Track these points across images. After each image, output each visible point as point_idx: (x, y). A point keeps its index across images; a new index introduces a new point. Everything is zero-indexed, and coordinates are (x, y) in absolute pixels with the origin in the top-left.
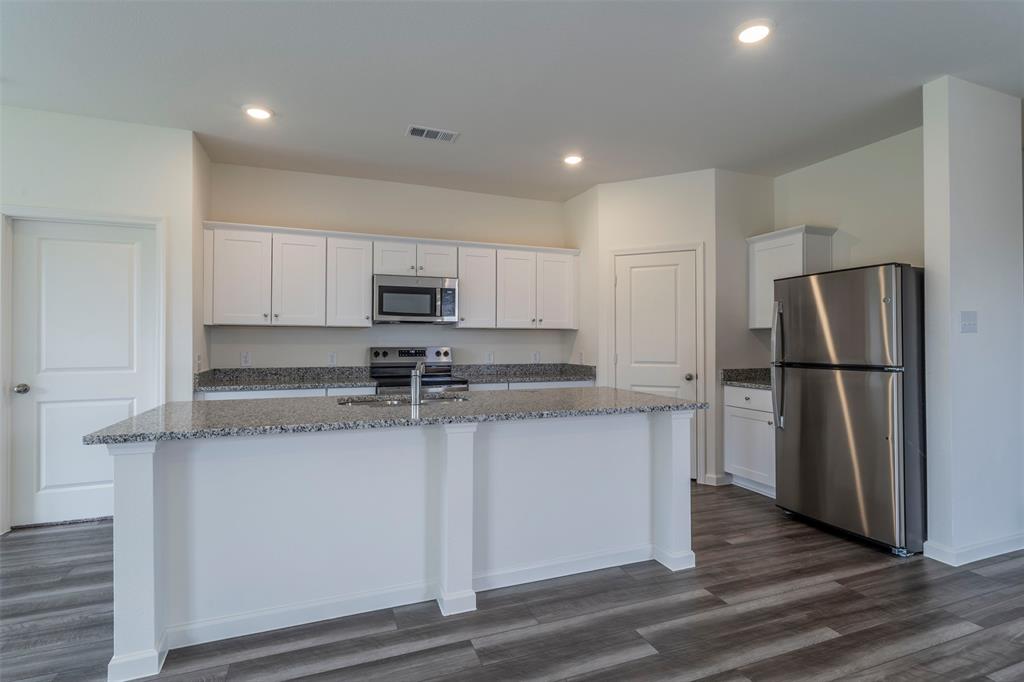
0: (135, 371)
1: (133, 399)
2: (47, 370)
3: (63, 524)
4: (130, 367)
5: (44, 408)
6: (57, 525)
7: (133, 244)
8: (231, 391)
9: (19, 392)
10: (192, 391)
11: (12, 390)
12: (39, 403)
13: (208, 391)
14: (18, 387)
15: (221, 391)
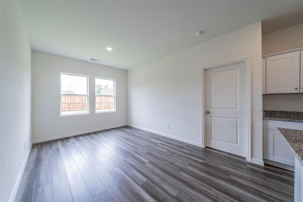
0: (238, 109)
1: (238, 118)
2: (213, 108)
3: (217, 150)
4: (236, 108)
5: (213, 118)
6: (216, 150)
7: (237, 69)
8: (282, 121)
9: (207, 113)
10: (262, 119)
11: (206, 112)
12: (211, 116)
13: (270, 120)
14: (207, 112)
15: (276, 120)
